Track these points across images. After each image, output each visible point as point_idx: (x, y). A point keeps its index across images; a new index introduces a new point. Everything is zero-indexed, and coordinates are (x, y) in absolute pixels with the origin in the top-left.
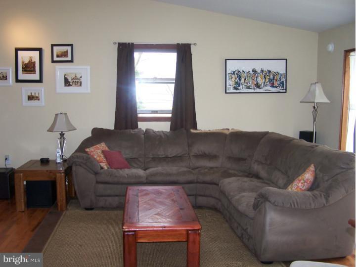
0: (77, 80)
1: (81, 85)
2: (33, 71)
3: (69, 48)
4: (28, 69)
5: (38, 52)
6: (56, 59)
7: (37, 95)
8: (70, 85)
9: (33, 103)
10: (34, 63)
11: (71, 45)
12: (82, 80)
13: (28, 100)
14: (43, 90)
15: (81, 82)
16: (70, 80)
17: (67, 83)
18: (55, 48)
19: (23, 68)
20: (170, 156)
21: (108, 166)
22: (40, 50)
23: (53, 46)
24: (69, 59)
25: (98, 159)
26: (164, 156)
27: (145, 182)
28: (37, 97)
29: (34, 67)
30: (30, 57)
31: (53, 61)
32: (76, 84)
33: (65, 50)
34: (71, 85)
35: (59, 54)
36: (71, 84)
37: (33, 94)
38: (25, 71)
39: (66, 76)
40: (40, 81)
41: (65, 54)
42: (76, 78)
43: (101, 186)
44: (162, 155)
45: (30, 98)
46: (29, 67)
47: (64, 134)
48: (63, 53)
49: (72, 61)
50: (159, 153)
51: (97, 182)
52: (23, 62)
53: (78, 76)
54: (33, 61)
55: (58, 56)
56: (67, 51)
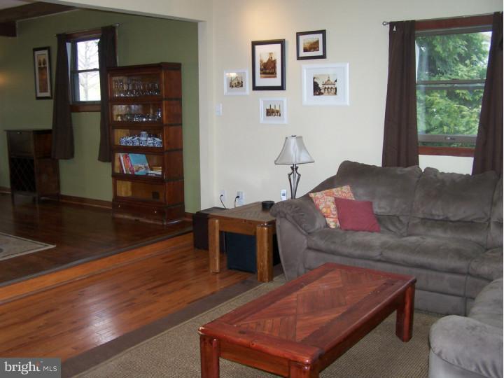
0: (330, 86)
1: (335, 93)
2: (273, 74)
3: (320, 36)
4: (267, 71)
5: (279, 46)
6: (302, 54)
7: (277, 108)
8: (320, 94)
9: (273, 120)
10: (274, 62)
11: (323, 32)
12: (337, 85)
13: (267, 115)
14: (285, 101)
15: (336, 89)
16: (320, 86)
17: (317, 90)
18: (301, 38)
19: (261, 70)
20: (452, 219)
21: (338, 224)
22: (282, 43)
23: (298, 34)
24: (320, 53)
25: (324, 210)
26: (441, 218)
27: (378, 258)
28: (278, 112)
29: (274, 67)
30: (271, 54)
31: (299, 58)
32: (329, 93)
33: (315, 40)
34: (322, 94)
35: (307, 46)
36: (322, 91)
37: (273, 107)
38: (264, 73)
39: (316, 80)
40: (282, 88)
41: (314, 47)
42: (328, 82)
43: (312, 254)
44: (439, 216)
45: (270, 112)
46: (269, 69)
47: (296, 168)
48: (311, 45)
49: (324, 57)
50: (434, 212)
51: (309, 248)
52: (261, 61)
53: (332, 80)
54: (273, 59)
55: (305, 50)
56: (317, 42)
